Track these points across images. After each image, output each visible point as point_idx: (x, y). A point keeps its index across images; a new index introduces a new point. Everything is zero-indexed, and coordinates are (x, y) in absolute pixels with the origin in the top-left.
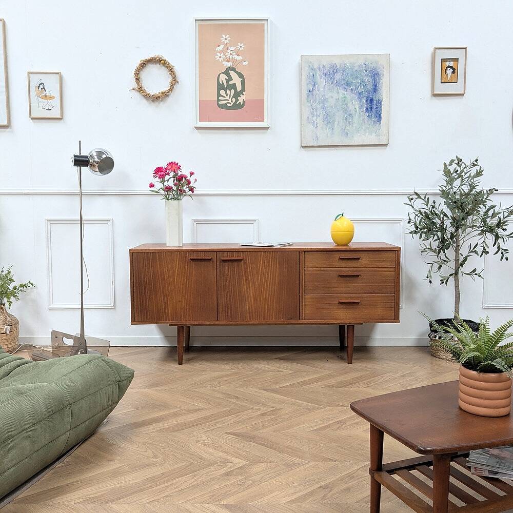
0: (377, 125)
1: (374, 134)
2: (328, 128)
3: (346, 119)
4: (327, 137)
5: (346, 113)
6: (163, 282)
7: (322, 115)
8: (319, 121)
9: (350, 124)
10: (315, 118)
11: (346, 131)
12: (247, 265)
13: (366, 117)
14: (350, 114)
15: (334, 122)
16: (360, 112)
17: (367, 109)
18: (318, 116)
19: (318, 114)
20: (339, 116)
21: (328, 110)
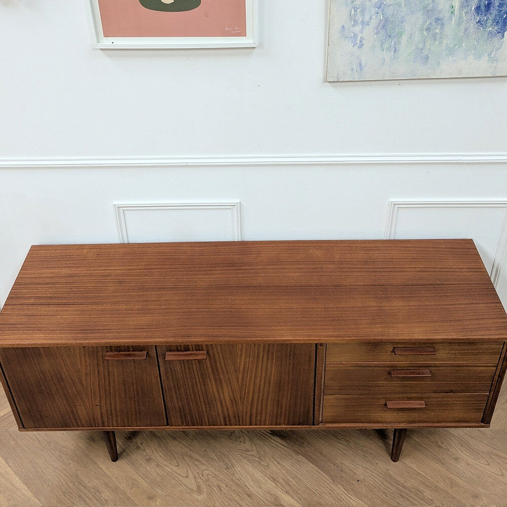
0: (496, 40)
1: (485, 58)
2: (386, 46)
3: (428, 29)
4: (383, 64)
5: (429, 17)
6: (62, 384)
7: (374, 22)
8: (368, 34)
9: (435, 40)
10: (357, 29)
11: (425, 52)
12: (215, 362)
13: (472, 25)
14: (437, 19)
15: (400, 35)
16: (461, 14)
17: (478, 9)
18: (365, 24)
19: (367, 18)
20: (413, 24)
21: (389, 11)
